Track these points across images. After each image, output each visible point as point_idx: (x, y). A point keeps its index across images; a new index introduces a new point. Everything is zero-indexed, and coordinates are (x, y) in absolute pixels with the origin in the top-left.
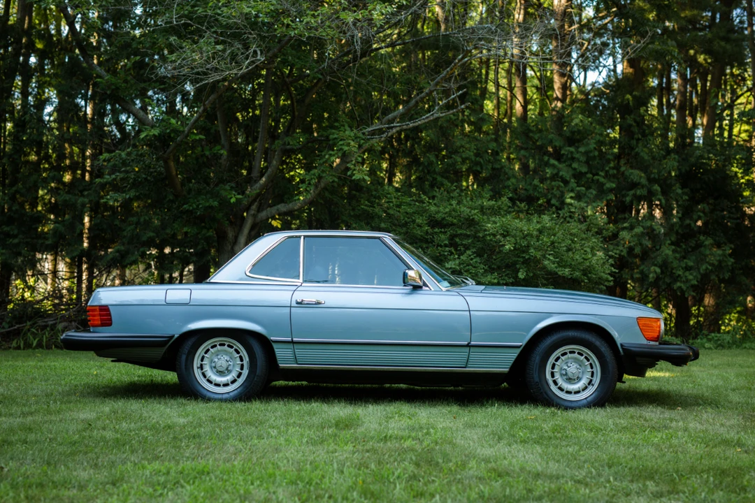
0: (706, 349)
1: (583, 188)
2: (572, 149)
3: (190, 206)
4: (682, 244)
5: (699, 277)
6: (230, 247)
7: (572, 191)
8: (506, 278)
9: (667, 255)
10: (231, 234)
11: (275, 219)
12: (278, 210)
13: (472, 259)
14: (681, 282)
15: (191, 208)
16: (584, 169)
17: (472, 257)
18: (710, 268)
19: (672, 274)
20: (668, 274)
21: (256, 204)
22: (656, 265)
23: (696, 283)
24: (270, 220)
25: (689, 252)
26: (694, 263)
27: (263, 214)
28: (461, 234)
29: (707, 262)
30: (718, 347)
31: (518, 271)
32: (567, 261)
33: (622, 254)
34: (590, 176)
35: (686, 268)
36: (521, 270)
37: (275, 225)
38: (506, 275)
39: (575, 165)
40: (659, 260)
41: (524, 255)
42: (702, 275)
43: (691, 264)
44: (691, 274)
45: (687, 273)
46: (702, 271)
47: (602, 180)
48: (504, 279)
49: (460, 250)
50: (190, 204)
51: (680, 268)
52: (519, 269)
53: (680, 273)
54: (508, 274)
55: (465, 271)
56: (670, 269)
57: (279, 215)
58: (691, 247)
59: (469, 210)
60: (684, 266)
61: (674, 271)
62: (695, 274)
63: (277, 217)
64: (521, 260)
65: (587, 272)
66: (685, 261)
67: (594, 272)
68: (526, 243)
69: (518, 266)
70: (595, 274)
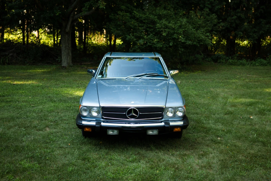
0: (256, 66)
5: (259, 35)
6: (64, 29)
9: (245, 28)
10: (64, 24)
12: (81, 15)
13: (152, 37)
18: (263, 32)
21: (73, 13)
22: (241, 31)
23: (257, 38)
24: (78, 19)
27: (76, 17)
30: (261, 65)
31: (170, 42)
32: (191, 38)
36: (171, 42)
38: (166, 44)
40: (243, 29)
41: (172, 36)
43: (256, 30)
45: (254, 34)
46: (260, 33)
48: (165, 45)
49: (149, 33)
53: (251, 34)
55: (149, 42)
59: (154, 16)
60: (253, 31)
61: (249, 33)
63: (81, 18)
64: (171, 38)
65: (200, 42)
66: (254, 29)
67: (203, 42)
68: (173, 32)
69: (170, 40)
70: (203, 43)
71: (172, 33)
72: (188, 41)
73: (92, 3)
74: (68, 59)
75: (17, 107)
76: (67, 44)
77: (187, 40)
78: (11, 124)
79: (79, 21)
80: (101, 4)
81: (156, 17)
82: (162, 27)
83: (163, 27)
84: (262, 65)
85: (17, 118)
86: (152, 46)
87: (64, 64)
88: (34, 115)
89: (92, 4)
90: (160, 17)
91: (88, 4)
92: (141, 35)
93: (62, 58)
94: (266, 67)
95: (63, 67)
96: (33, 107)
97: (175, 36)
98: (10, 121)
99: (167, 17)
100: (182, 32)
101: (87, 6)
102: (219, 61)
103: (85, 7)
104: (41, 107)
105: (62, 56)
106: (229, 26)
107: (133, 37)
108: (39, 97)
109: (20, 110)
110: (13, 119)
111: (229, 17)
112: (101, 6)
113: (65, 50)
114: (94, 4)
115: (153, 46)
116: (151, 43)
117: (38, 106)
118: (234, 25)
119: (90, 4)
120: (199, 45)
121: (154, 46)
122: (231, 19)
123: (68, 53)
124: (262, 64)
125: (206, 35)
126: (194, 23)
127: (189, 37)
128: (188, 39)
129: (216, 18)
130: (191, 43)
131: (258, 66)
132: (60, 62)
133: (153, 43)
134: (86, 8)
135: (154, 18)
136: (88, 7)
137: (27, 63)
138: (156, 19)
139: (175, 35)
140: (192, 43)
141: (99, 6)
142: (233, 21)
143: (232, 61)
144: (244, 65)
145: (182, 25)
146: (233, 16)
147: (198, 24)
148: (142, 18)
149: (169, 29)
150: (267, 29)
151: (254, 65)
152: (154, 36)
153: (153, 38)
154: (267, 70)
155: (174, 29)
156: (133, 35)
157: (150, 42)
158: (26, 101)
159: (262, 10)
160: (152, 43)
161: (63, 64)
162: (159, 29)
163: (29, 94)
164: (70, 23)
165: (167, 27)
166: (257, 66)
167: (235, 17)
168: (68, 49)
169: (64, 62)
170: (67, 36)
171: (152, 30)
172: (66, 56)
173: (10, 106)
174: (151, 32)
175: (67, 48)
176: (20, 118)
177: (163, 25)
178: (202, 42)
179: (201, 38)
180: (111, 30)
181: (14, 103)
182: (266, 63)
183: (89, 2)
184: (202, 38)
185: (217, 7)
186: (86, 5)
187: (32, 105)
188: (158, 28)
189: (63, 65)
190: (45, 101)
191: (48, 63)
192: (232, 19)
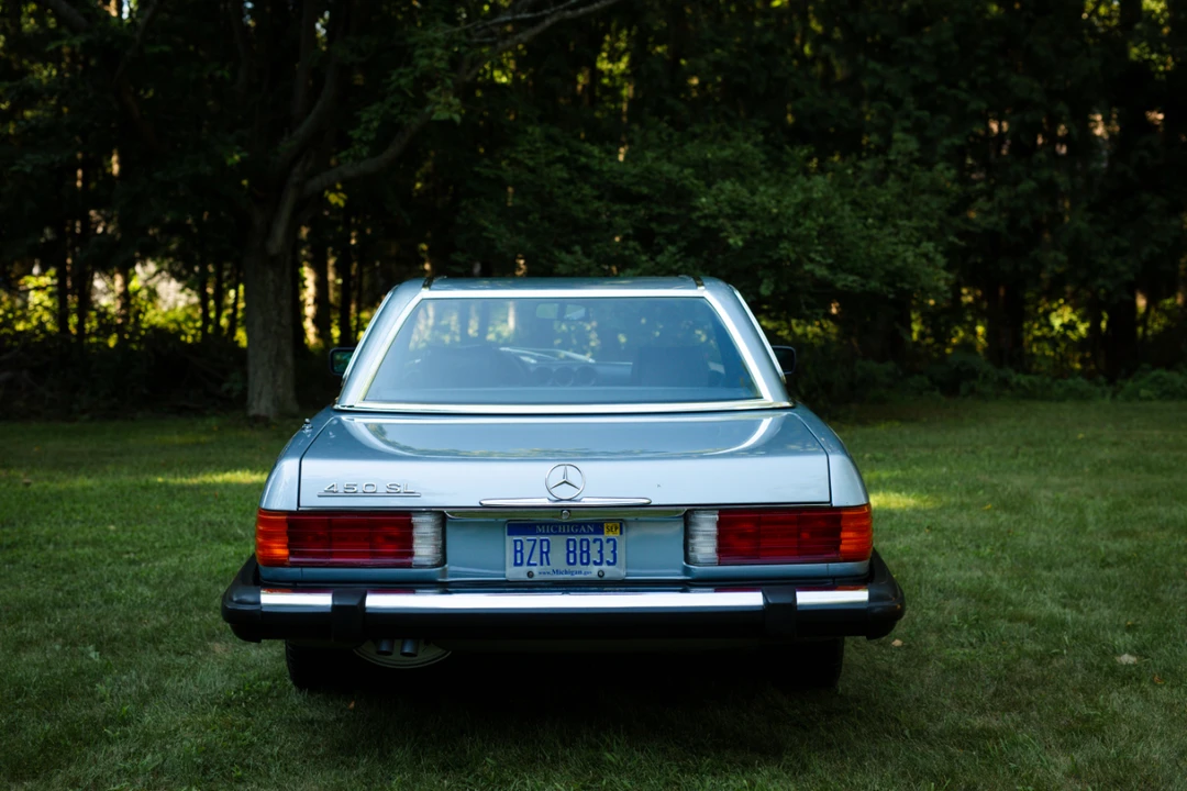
0: (1141, 399)
1: (926, 113)
2: (910, 40)
4: (1109, 208)
5: (1139, 266)
6: (258, 243)
7: (908, 117)
10: (259, 220)
11: (336, 191)
12: (340, 175)
13: (676, 261)
14: (1105, 277)
16: (931, 78)
18: (1157, 250)
19: (1089, 263)
21: (301, 163)
24: (327, 193)
25: (1124, 221)
26: (1130, 242)
27: (315, 184)
28: (660, 215)
29: (1153, 241)
31: (760, 282)
32: (855, 262)
33: (998, 229)
34: (942, 88)
35: (1116, 250)
36: (766, 281)
37: (333, 202)
39: (915, 71)
40: (1066, 239)
41: (770, 253)
42: (1145, 264)
43: (1125, 243)
44: (1124, 263)
45: (1117, 262)
46: (1143, 257)
47: (963, 96)
49: (658, 243)
51: (1105, 252)
53: (1103, 260)
56: (1085, 255)
57: (343, 183)
59: (677, 169)
60: (1112, 247)
61: (1092, 258)
62: (1130, 262)
63: (339, 186)
64: (766, 261)
65: (898, 279)
66: (1115, 238)
67: (910, 279)
68: (773, 232)
69: (760, 273)
70: (911, 283)
71: (771, 237)
72: (842, 276)
73: (393, 105)
74: (279, 382)
75: (52, 564)
77: (839, 269)
78: (29, 630)
79: (330, 203)
80: (438, 103)
81: (688, 171)
82: (720, 211)
83: (728, 210)
84: (1169, 397)
85: (56, 605)
87: (261, 405)
88: (141, 594)
89: (396, 112)
90: (708, 173)
91: (377, 113)
92: (627, 253)
93: (251, 378)
95: (256, 419)
96: (132, 562)
97: (785, 248)
98: (19, 618)
99: (736, 169)
100: (813, 229)
101: (371, 121)
102: (964, 388)
103: (362, 127)
104: (174, 561)
105: (251, 369)
106: (1002, 224)
107: (586, 261)
108: (155, 526)
109: (66, 577)
110: (35, 609)
111: (1004, 187)
112: (438, 113)
113: (266, 337)
114: (402, 112)
117: (156, 558)
118: (1025, 222)
119: (386, 112)
120: (894, 293)
122: (1013, 194)
123: (278, 354)
124: (1166, 392)
125: (918, 250)
126: (859, 200)
127: (848, 259)
128: (839, 266)
129: (954, 182)
130: (855, 285)
131: (1149, 399)
132: (242, 400)
134: (367, 129)
135: (681, 175)
136: (375, 124)
137: (83, 412)
138: (688, 178)
139: (781, 246)
140: (862, 285)
141: (433, 112)
142: (1021, 203)
143: (1030, 383)
144: (1082, 397)
145: (811, 200)
146: (1017, 182)
147: (879, 206)
148: (625, 178)
149: (752, 219)
151: (1134, 396)
152: (683, 254)
153: (680, 264)
155: (774, 219)
156: (588, 255)
158: (95, 543)
161: (254, 404)
162: (709, 221)
163: (108, 516)
165: (740, 213)
166: (1146, 399)
167: (1028, 185)
168: (276, 333)
169: (260, 394)
170: (271, 275)
171: (675, 227)
172: (270, 366)
173: (12, 562)
174: (671, 239)
175: (273, 330)
176: (69, 607)
177: (725, 204)
178: (903, 279)
179: (898, 263)
180: (485, 234)
181: (36, 550)
183: (379, 105)
184: (905, 260)
185: (946, 142)
186: (365, 117)
187: (126, 556)
188: (705, 217)
189: (252, 412)
190: (189, 540)
191: (181, 411)
192: (1017, 197)
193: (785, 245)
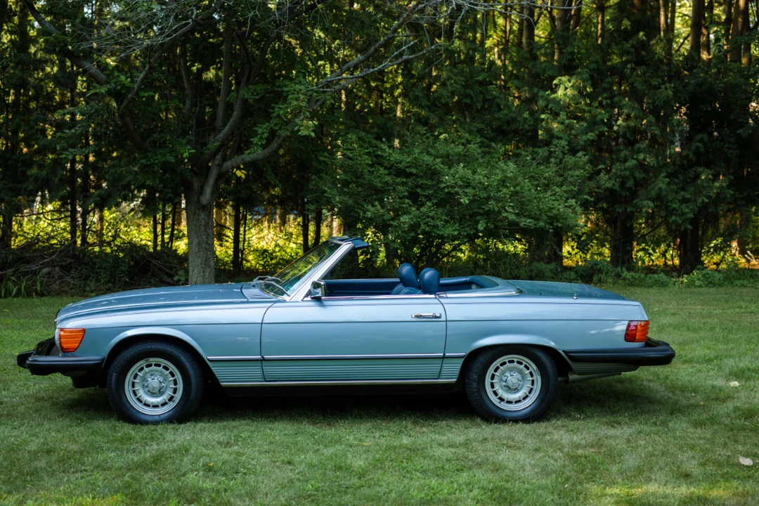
0: (696, 287)
3: (147, 161)
4: (679, 175)
5: (696, 209)
6: (196, 197)
8: (468, 229)
9: (660, 189)
10: (196, 185)
11: (240, 169)
12: (242, 160)
13: (432, 211)
14: (676, 215)
15: (149, 163)
17: (432, 208)
18: (707, 200)
19: (667, 207)
20: (663, 207)
21: (221, 153)
22: (650, 199)
23: (692, 216)
24: (235, 170)
25: (687, 183)
26: (691, 195)
27: (228, 164)
28: (422, 184)
29: (704, 195)
30: (708, 285)
32: (531, 211)
33: (614, 188)
35: (683, 200)
36: (481, 222)
37: (239, 176)
40: (653, 194)
41: (483, 207)
42: (699, 208)
43: (688, 196)
44: (687, 207)
45: (683, 207)
46: (698, 204)
48: (465, 231)
49: (421, 201)
50: (147, 159)
51: (677, 201)
52: (479, 221)
53: (675, 206)
54: (469, 225)
55: (424, 224)
56: (665, 202)
57: (244, 165)
58: (690, 178)
59: (432, 159)
60: (681, 198)
61: (669, 204)
62: (691, 207)
63: (242, 167)
64: (481, 211)
65: (555, 221)
66: (683, 193)
67: (561, 221)
68: (485, 195)
69: (478, 218)
70: (562, 223)
71: (484, 198)
72: (524, 219)
73: (276, 125)
74: (207, 276)
76: (204, 237)
77: (522, 216)
79: (237, 176)
80: (302, 126)
81: (438, 160)
82: (456, 183)
83: (460, 183)
84: (712, 285)
86: (431, 232)
89: (277, 128)
90: (449, 161)
91: (266, 129)
93: (190, 273)
94: (721, 289)
99: (465, 158)
100: (508, 193)
101: (263, 133)
103: (258, 137)
105: (190, 269)
106: (617, 185)
107: (382, 210)
111: (618, 164)
112: (302, 131)
113: (199, 251)
114: (280, 128)
115: (435, 233)
116: (428, 226)
118: (630, 184)
119: (271, 128)
120: (553, 229)
121: (438, 232)
122: (623, 168)
123: (206, 260)
124: (710, 283)
125: (566, 204)
126: (534, 175)
127: (527, 210)
128: (522, 214)
129: (588, 163)
130: (530, 224)
131: (701, 286)
133: (436, 227)
134: (261, 138)
135: (434, 162)
136: (266, 135)
137: (92, 292)
138: (438, 164)
139: (490, 203)
140: (535, 224)
141: (299, 130)
142: (627, 173)
143: (633, 277)
144: (663, 285)
145: (507, 177)
146: (625, 161)
147: (545, 178)
148: (403, 163)
149: (474, 188)
150: (715, 191)
151: (691, 284)
152: (435, 207)
154: (726, 294)
155: (486, 188)
156: (383, 207)
157: (426, 224)
159: (699, 144)
160: (431, 226)
162: (450, 189)
164: (211, 181)
165: (467, 184)
166: (699, 287)
167: (631, 163)
168: (205, 248)
170: (203, 216)
171: (431, 192)
172: (202, 267)
174: (429, 198)
175: (203, 246)
177: (459, 179)
178: (558, 221)
179: (555, 212)
182: (721, 279)
183: (267, 124)
184: (559, 210)
186: (260, 131)
188: (448, 187)
192: (625, 169)
193: (492, 202)
